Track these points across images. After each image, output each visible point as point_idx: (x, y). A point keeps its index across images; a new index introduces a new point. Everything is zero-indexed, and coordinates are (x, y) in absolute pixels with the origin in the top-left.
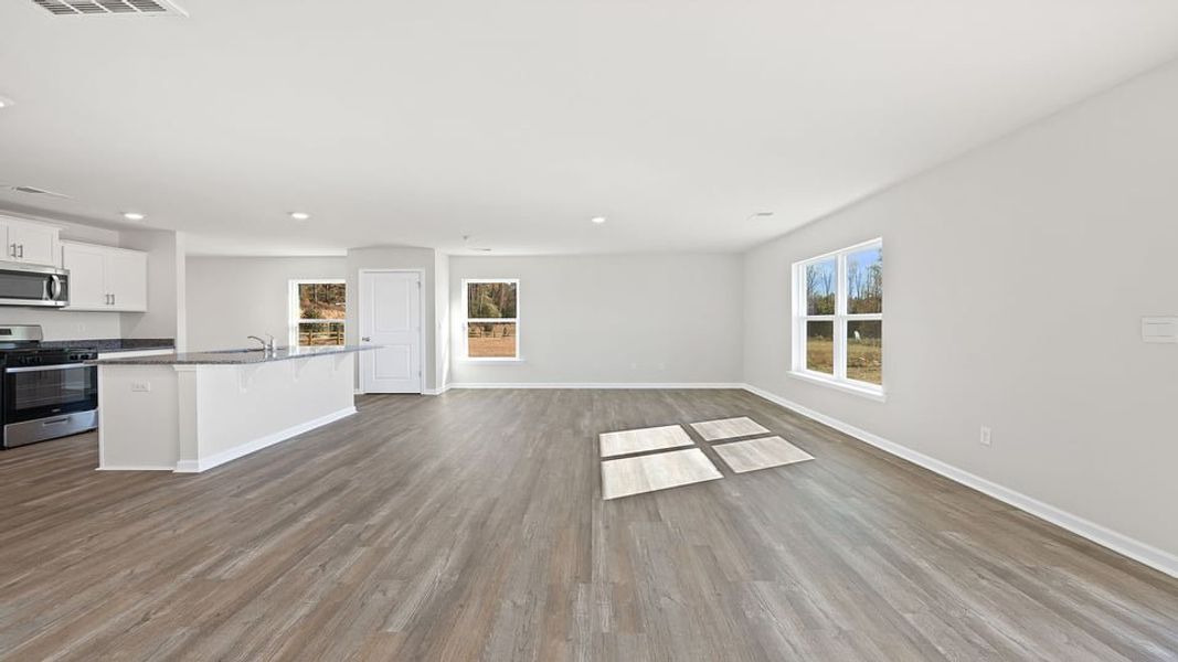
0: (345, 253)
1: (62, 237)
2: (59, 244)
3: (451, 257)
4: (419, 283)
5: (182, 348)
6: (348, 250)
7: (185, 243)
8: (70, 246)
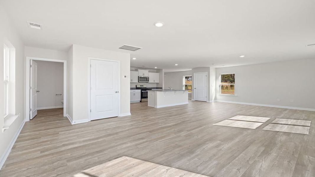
0: (191, 70)
1: (149, 72)
2: (148, 73)
3: (216, 68)
4: (206, 75)
5: (163, 89)
6: (192, 69)
7: (164, 71)
8: (150, 73)
